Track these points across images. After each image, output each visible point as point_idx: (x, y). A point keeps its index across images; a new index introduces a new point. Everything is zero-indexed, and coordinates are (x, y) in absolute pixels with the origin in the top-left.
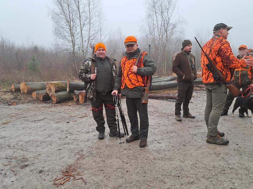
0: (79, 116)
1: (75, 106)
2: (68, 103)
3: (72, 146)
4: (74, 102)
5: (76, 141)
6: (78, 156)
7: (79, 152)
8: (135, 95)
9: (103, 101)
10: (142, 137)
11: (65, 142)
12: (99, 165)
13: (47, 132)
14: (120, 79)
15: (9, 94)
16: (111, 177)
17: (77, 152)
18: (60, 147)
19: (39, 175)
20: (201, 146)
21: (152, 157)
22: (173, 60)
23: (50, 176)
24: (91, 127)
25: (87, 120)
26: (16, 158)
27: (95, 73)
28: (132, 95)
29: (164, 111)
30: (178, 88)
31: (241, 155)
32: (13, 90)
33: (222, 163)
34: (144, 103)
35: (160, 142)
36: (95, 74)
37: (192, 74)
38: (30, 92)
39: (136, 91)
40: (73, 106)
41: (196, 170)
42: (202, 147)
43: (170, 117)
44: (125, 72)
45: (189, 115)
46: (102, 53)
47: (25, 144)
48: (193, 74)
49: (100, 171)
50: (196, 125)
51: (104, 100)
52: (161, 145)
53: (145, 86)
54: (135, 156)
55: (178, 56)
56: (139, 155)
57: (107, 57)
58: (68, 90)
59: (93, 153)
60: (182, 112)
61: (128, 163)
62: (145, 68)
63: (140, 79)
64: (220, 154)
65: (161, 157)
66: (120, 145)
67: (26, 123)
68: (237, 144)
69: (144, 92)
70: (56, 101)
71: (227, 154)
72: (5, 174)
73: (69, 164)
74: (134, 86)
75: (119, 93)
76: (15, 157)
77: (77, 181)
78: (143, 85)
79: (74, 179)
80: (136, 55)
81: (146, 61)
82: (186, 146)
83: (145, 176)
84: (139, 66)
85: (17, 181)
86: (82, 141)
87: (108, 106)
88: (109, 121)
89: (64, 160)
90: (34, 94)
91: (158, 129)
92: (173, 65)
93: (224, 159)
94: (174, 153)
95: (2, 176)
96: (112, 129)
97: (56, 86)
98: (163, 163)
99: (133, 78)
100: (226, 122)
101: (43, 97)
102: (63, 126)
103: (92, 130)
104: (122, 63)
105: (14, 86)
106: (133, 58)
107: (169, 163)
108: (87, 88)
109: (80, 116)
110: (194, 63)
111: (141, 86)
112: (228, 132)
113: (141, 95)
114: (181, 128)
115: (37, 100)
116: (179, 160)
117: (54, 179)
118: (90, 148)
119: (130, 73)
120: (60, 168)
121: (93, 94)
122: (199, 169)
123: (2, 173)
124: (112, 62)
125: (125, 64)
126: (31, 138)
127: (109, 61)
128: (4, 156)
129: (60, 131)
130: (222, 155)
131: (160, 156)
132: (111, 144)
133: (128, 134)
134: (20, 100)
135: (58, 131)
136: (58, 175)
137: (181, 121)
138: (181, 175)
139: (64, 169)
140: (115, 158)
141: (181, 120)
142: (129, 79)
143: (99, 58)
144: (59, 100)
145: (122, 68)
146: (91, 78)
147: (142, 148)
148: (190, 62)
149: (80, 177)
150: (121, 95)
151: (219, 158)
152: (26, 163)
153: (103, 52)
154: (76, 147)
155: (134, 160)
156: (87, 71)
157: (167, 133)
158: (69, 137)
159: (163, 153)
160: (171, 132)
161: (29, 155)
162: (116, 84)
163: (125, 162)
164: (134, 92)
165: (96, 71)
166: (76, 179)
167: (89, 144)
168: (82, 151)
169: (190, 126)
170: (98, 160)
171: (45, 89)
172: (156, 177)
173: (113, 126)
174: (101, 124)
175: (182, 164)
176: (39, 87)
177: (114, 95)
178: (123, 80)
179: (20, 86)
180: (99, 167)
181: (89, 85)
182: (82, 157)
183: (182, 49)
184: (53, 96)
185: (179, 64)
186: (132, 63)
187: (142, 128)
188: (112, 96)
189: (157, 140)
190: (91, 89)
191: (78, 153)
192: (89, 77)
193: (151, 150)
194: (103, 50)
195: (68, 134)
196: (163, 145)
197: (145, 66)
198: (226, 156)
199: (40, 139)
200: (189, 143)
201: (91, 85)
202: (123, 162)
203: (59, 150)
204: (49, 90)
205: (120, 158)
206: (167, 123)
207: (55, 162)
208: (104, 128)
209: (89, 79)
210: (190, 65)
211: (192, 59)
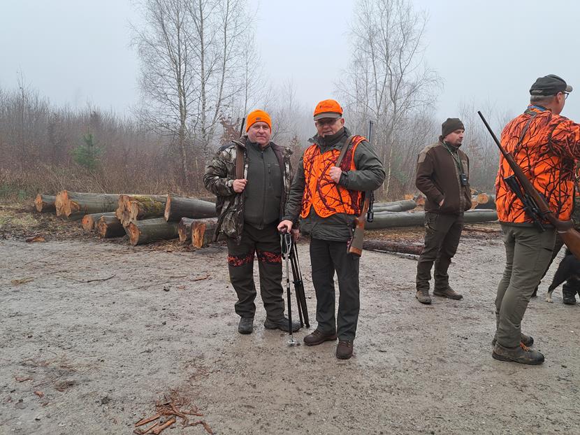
0: (191, 277)
1: (182, 254)
2: (164, 244)
3: (177, 346)
4: (179, 245)
5: (186, 334)
6: (192, 370)
7: (194, 360)
8: (331, 234)
10: (342, 335)
11: (161, 333)
12: (242, 394)
13: (119, 309)
14: (299, 195)
15: (29, 216)
16: (272, 424)
17: (189, 359)
18: (150, 345)
19: (100, 409)
20: (481, 365)
21: (367, 384)
22: (420, 162)
23: (127, 413)
24: (221, 305)
25: (210, 287)
26: (45, 365)
27: (244, 178)
28: (325, 233)
29: (389, 279)
30: (427, 227)
31: (575, 391)
32: (39, 208)
33: (532, 408)
34: (352, 253)
35: (385, 349)
36: (243, 180)
37: (461, 197)
38: (78, 214)
39: (337, 225)
40: (176, 253)
41: (472, 421)
42: (483, 368)
43: (404, 294)
44: (313, 180)
45: (447, 291)
46: (262, 134)
47: (66, 333)
48: (463, 198)
49: (246, 409)
50: (465, 315)
51: (258, 242)
52: (385, 356)
53: (356, 215)
54: (326, 378)
55: (432, 153)
56: (335, 376)
58: (167, 215)
59: (229, 364)
60: (432, 283)
61: (310, 394)
62: (359, 173)
63: (347, 198)
64: (525, 386)
65: (388, 384)
66: (290, 351)
67: (69, 284)
68: (563, 366)
69: (354, 228)
70: (137, 239)
71: (543, 387)
72: (21, 401)
73: (173, 388)
74: (331, 213)
75: (293, 227)
76: (44, 362)
77: (191, 428)
78: (353, 211)
79: (185, 423)
80: (339, 143)
81: (362, 157)
82: (445, 362)
83: (352, 428)
84: (345, 168)
85: (49, 420)
86: (200, 334)
87: (266, 257)
88: (266, 291)
89: (162, 375)
90: (88, 220)
91: (377, 320)
92: (418, 174)
93: (535, 398)
94: (419, 378)
95: (13, 404)
96: (271, 311)
97: (141, 204)
98: (393, 399)
99: (330, 194)
100: (535, 312)
101: (108, 229)
102: (156, 297)
103: (223, 310)
104: (305, 158)
105: (42, 198)
106: (332, 148)
107: (408, 400)
108: (222, 212)
109: (195, 278)
110: (466, 172)
111: (348, 214)
112: (540, 336)
113: (348, 234)
114: (430, 320)
115: (93, 235)
116: (431, 393)
117: (136, 420)
118: (220, 352)
119: (323, 182)
120: (150, 394)
121: (237, 226)
122: (480, 419)
123: (13, 398)
124: (283, 156)
125: (312, 163)
126: (81, 320)
127: (278, 153)
128: (17, 359)
129: (149, 308)
130: (531, 390)
131: (384, 381)
132: (269, 346)
133: (308, 326)
134: (53, 231)
135: (143, 308)
136: (147, 412)
137: (429, 303)
138: (437, 429)
139: (159, 397)
140: (279, 380)
141: (431, 300)
142: (320, 196)
143: (256, 143)
144: (146, 236)
145: (306, 171)
146: (235, 189)
147: (343, 362)
148: (459, 168)
149: (198, 419)
150: (297, 231)
151: (525, 395)
152: (70, 379)
153: (266, 131)
154: (188, 347)
155: (324, 387)
156: (226, 171)
157: (400, 329)
158: (170, 324)
160: (409, 329)
161: (77, 361)
162: (289, 207)
163: (305, 390)
164: (330, 228)
165: (246, 171)
166: (190, 423)
167: (218, 342)
168: (202, 357)
169: (452, 317)
170: (240, 381)
171: (115, 211)
172: (379, 431)
173: (274, 304)
174: (248, 297)
175: (438, 405)
176: (99, 206)
177: (283, 230)
178: (308, 197)
179: (55, 200)
180: (242, 398)
181: (227, 203)
182: (202, 372)
183: (442, 138)
184: (132, 226)
185: (432, 171)
186: (330, 160)
187: (344, 312)
188: (278, 233)
189: (376, 343)
190: (233, 214)
191: (193, 363)
192: (230, 185)
193: (364, 367)
194: (264, 127)
195: (167, 317)
196: (392, 357)
197: (358, 169)
198: (541, 393)
199: (103, 323)
200: (452, 355)
201: (231, 204)
202: (299, 390)
203: (148, 352)
204: (123, 212)
205: (291, 380)
206: (397, 307)
207: (137, 379)
208: (254, 307)
209: (229, 191)
210: (458, 177)
211: (462, 161)
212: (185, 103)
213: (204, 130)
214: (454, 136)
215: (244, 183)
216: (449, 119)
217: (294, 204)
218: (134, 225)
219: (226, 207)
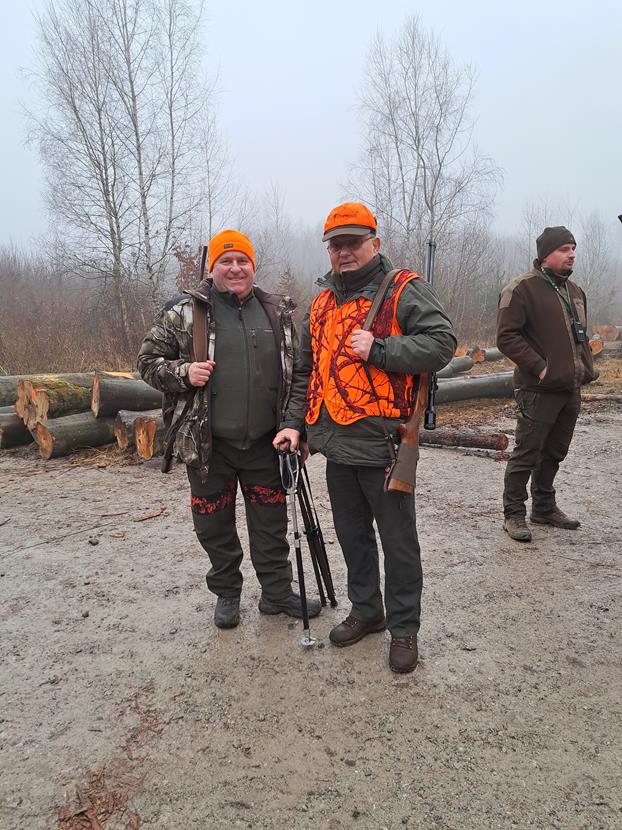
0: (136, 514)
1: (122, 470)
2: (94, 454)
3: (107, 664)
4: (117, 455)
5: (122, 637)
6: (132, 720)
7: (137, 696)
8: (359, 454)
9: (239, 473)
10: (397, 626)
11: (78, 639)
12: (225, 774)
13: (9, 588)
14: (303, 381)
17: (128, 693)
18: (57, 666)
21: (452, 730)
22: (502, 307)
24: (184, 567)
25: (167, 532)
27: (208, 359)
29: (454, 496)
30: (520, 414)
35: (472, 645)
36: (207, 364)
37: (576, 362)
39: (368, 437)
40: (112, 469)
43: (483, 523)
44: (324, 355)
45: (554, 516)
46: (236, 274)
48: (578, 363)
49: (232, 812)
50: (591, 560)
51: (242, 470)
52: (476, 660)
53: (403, 418)
54: (378, 721)
55: (523, 291)
56: (394, 714)
57: (258, 294)
58: (95, 408)
59: (199, 702)
61: (352, 764)
62: (406, 340)
63: (385, 388)
65: (492, 725)
66: (307, 661)
70: (50, 450)
73: (94, 768)
74: (357, 417)
75: (301, 439)
78: (398, 412)
80: (371, 286)
81: (412, 310)
82: (581, 665)
84: (379, 332)
86: (149, 633)
87: (257, 494)
88: (259, 552)
89: (71, 739)
91: (447, 580)
92: (500, 327)
94: (543, 706)
97: (51, 392)
98: (506, 761)
99: (354, 382)
101: (3, 435)
102: (74, 558)
104: (313, 317)
106: (356, 296)
107: (535, 764)
108: (174, 420)
109: (141, 514)
110: (582, 319)
111: (389, 419)
116: (572, 742)
118: (184, 673)
119: (341, 359)
120: (50, 789)
121: (200, 448)
124: (279, 314)
125: (322, 324)
127: (269, 307)
129: (61, 583)
132: (270, 653)
133: (334, 604)
135: (50, 585)
137: (528, 541)
139: (66, 795)
140: (292, 733)
141: (529, 535)
142: (337, 387)
143: (227, 293)
144: (63, 444)
146: (192, 380)
147: (403, 679)
148: (569, 312)
153: (243, 267)
154: (125, 666)
155: (376, 743)
156: (176, 348)
157: (490, 597)
158: (97, 613)
159: (496, 707)
160: (506, 596)
163: (341, 754)
164: (358, 442)
165: (211, 348)
167: (179, 651)
168: (150, 688)
169: (570, 565)
170: (221, 740)
171: (14, 403)
173: (275, 573)
174: (227, 565)
177: (282, 447)
180: (226, 783)
181: (182, 404)
182: (150, 725)
183: (538, 263)
184: (40, 429)
185: (524, 322)
186: (353, 318)
188: (276, 452)
189: (455, 631)
190: (191, 427)
191: (133, 704)
192: (183, 374)
193: (442, 689)
194: (240, 261)
195: (91, 601)
196: (486, 661)
197: (405, 333)
200: (591, 649)
201: (189, 406)
202: (331, 754)
203: (53, 682)
204: (26, 407)
205: (313, 731)
206: (476, 550)
207: (29, 751)
208: (240, 578)
209: (182, 384)
210: (569, 328)
211: (575, 300)
212: (118, 227)
213: (149, 268)
214: (558, 257)
215: (206, 369)
216: (547, 230)
217: (299, 400)
218: (44, 428)
219: (180, 412)
